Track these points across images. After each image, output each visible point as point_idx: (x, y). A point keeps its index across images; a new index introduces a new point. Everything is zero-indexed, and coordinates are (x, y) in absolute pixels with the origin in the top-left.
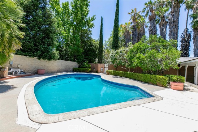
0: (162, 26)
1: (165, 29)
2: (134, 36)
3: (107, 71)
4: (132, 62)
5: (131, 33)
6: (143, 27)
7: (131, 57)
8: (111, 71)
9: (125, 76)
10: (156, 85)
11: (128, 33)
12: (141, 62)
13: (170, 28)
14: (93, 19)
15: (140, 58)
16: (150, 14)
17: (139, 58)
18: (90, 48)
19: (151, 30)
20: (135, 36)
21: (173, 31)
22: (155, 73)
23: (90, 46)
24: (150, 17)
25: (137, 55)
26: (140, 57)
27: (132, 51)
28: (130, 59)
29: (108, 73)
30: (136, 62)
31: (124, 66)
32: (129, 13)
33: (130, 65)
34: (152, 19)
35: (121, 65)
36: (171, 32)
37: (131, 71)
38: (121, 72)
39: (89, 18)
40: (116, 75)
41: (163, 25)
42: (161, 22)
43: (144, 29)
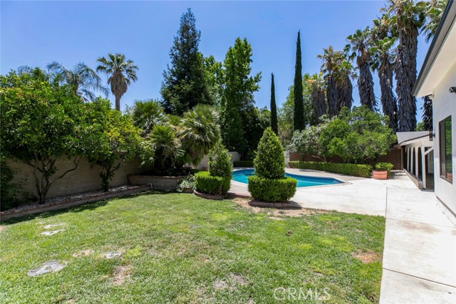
0: (383, 74)
1: (389, 80)
2: (331, 97)
3: (289, 163)
4: (327, 150)
5: (325, 92)
6: (348, 78)
7: (325, 142)
8: (296, 162)
9: (319, 168)
10: (358, 176)
11: (319, 92)
12: (338, 150)
13: (396, 78)
14: (257, 80)
15: (338, 144)
16: (358, 53)
17: (335, 144)
18: (255, 126)
19: (363, 84)
20: (333, 96)
21: (404, 83)
22: (360, 161)
23: (254, 124)
24: (359, 59)
25: (333, 140)
26: (336, 142)
27: (327, 134)
28: (324, 145)
29: (292, 166)
30: (332, 149)
31: (316, 154)
32: (319, 56)
33: (324, 153)
34: (363, 64)
35: (312, 153)
36: (399, 85)
37: (328, 161)
38: (312, 162)
39: (251, 78)
40: (304, 167)
41: (385, 72)
42: (381, 66)
43: (349, 81)
